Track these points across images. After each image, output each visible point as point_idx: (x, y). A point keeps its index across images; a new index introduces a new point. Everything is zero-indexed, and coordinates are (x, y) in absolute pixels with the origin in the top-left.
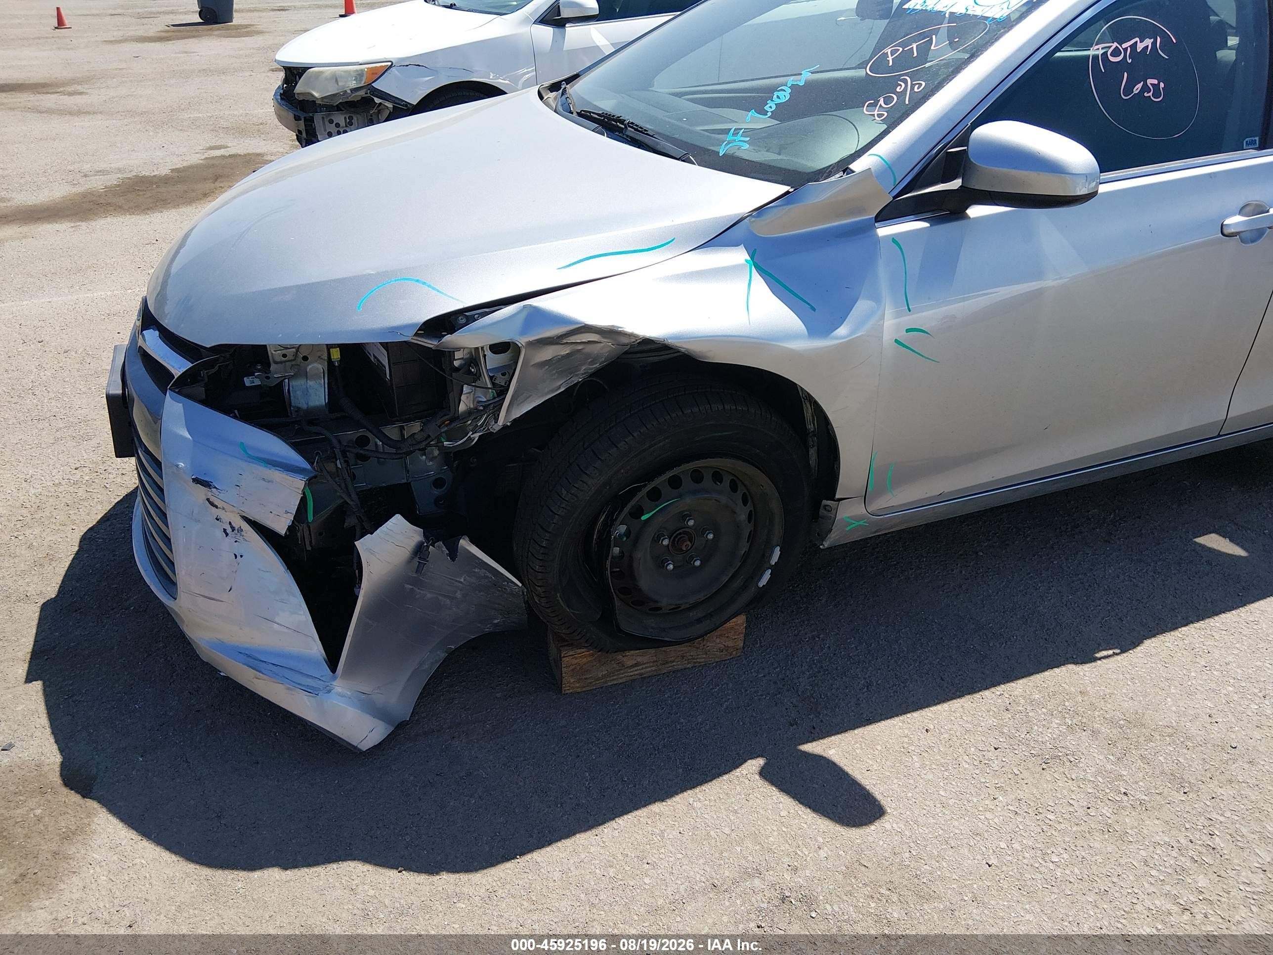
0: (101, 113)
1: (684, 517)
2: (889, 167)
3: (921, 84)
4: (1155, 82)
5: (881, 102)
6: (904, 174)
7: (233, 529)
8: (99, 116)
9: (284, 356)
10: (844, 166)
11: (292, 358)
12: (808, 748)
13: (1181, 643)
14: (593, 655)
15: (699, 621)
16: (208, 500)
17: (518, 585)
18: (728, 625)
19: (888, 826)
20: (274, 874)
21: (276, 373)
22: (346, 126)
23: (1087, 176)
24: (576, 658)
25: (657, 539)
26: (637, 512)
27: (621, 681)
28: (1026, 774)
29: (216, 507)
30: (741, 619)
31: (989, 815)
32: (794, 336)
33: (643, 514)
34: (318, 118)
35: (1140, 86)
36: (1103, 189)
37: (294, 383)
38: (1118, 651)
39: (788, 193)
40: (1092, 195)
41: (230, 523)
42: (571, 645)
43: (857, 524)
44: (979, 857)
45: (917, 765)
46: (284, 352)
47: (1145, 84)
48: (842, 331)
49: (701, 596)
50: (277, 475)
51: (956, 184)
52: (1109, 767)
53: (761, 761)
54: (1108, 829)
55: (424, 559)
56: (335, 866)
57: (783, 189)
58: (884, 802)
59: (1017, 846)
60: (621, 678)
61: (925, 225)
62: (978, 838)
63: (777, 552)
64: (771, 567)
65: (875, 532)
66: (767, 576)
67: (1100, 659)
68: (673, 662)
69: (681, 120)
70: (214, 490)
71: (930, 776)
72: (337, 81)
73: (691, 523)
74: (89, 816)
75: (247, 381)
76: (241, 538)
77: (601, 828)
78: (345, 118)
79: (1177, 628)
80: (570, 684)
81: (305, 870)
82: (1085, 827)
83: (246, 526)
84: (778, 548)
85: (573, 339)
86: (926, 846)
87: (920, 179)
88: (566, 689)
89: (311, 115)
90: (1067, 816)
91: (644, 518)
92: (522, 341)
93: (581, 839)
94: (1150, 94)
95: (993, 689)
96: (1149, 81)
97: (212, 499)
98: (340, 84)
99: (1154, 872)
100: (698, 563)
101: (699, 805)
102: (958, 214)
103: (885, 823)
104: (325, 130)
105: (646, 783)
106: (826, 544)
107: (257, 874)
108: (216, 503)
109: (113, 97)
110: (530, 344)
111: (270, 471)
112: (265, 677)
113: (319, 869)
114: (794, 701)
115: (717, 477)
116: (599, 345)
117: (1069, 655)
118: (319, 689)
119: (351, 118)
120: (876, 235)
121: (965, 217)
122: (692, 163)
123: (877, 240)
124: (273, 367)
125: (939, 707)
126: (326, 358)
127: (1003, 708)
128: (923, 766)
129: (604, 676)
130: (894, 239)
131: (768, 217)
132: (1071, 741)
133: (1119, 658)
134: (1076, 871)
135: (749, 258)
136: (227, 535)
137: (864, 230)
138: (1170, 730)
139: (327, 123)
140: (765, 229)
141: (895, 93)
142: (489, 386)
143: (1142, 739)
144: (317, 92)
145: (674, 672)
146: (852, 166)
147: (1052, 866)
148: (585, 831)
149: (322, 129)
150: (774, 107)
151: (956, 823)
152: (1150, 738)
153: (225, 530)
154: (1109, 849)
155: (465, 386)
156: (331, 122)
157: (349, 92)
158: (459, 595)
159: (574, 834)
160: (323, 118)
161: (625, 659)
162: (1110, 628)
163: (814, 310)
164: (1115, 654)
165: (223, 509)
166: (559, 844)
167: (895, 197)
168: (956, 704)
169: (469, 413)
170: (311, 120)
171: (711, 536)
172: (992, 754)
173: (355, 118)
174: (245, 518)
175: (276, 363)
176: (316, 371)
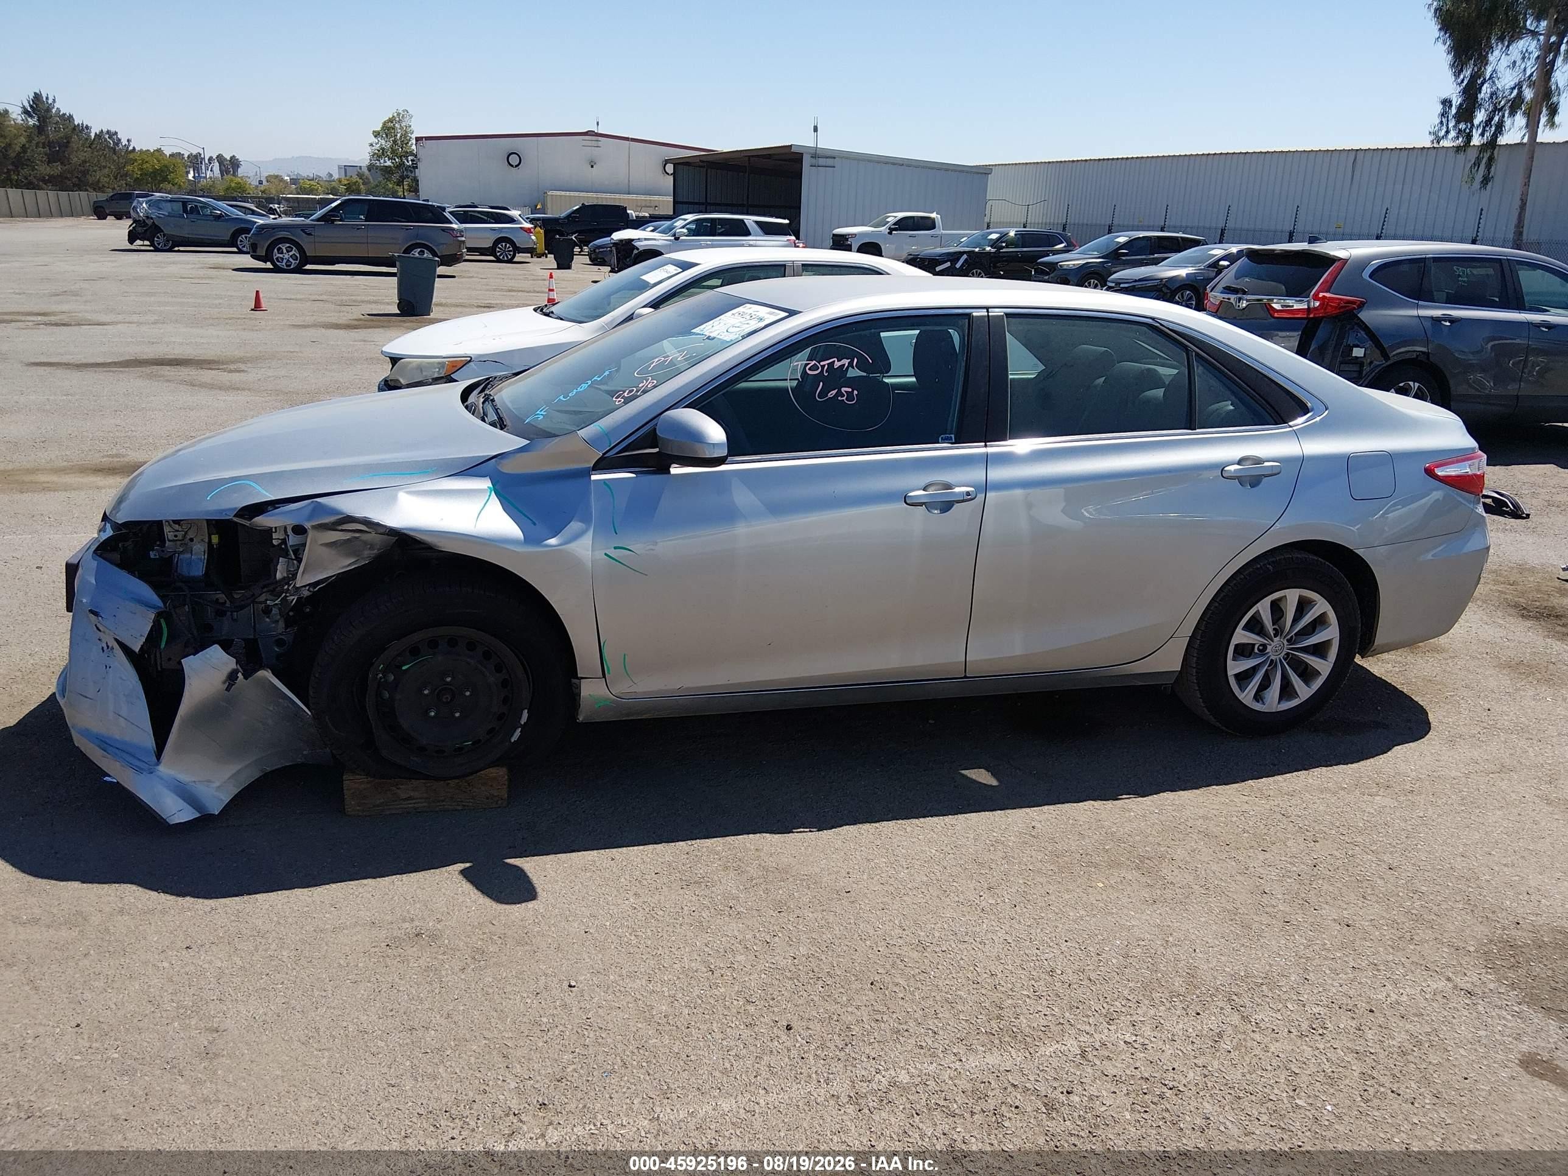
0: (249, 390)
1: (440, 672)
2: (607, 435)
3: (653, 384)
4: (850, 390)
6: (619, 440)
7: (108, 647)
8: (245, 393)
9: (176, 536)
11: (182, 538)
12: (511, 861)
14: (369, 782)
16: (96, 625)
21: (169, 548)
23: (717, 445)
24: (355, 783)
25: (418, 687)
26: (398, 663)
29: (100, 631)
30: (502, 769)
32: (513, 541)
33: (402, 665)
35: (834, 392)
37: (181, 557)
38: (816, 829)
39: (529, 445)
41: (107, 643)
42: (353, 772)
43: (603, 703)
46: (176, 533)
47: (840, 390)
48: (553, 540)
50: (141, 609)
51: (656, 450)
53: (467, 865)
55: (233, 681)
57: (526, 442)
58: (540, 893)
60: (397, 809)
61: (633, 475)
63: (525, 715)
64: (521, 726)
65: (628, 715)
66: (518, 733)
67: (794, 833)
70: (100, 618)
72: (421, 371)
73: (447, 679)
75: (150, 554)
76: (112, 654)
80: (351, 805)
83: (115, 646)
84: (526, 711)
88: (349, 810)
91: (404, 668)
92: (310, 524)
94: (844, 398)
96: (844, 390)
97: (98, 625)
98: (424, 373)
100: (458, 715)
102: (662, 470)
106: (579, 719)
108: (101, 628)
109: (269, 377)
110: (314, 528)
112: (109, 756)
113: (106, 886)
115: (471, 646)
116: (369, 535)
118: (146, 770)
120: (590, 479)
121: (668, 472)
123: (591, 482)
124: (167, 543)
126: (207, 541)
129: (381, 804)
130: (604, 483)
135: (491, 486)
136: (103, 651)
141: (637, 388)
142: (293, 557)
144: (403, 379)
153: (103, 648)
155: (281, 559)
161: (398, 791)
163: (535, 524)
165: (104, 632)
167: (604, 454)
169: (283, 579)
171: (468, 693)
174: (116, 640)
175: (169, 541)
176: (199, 549)
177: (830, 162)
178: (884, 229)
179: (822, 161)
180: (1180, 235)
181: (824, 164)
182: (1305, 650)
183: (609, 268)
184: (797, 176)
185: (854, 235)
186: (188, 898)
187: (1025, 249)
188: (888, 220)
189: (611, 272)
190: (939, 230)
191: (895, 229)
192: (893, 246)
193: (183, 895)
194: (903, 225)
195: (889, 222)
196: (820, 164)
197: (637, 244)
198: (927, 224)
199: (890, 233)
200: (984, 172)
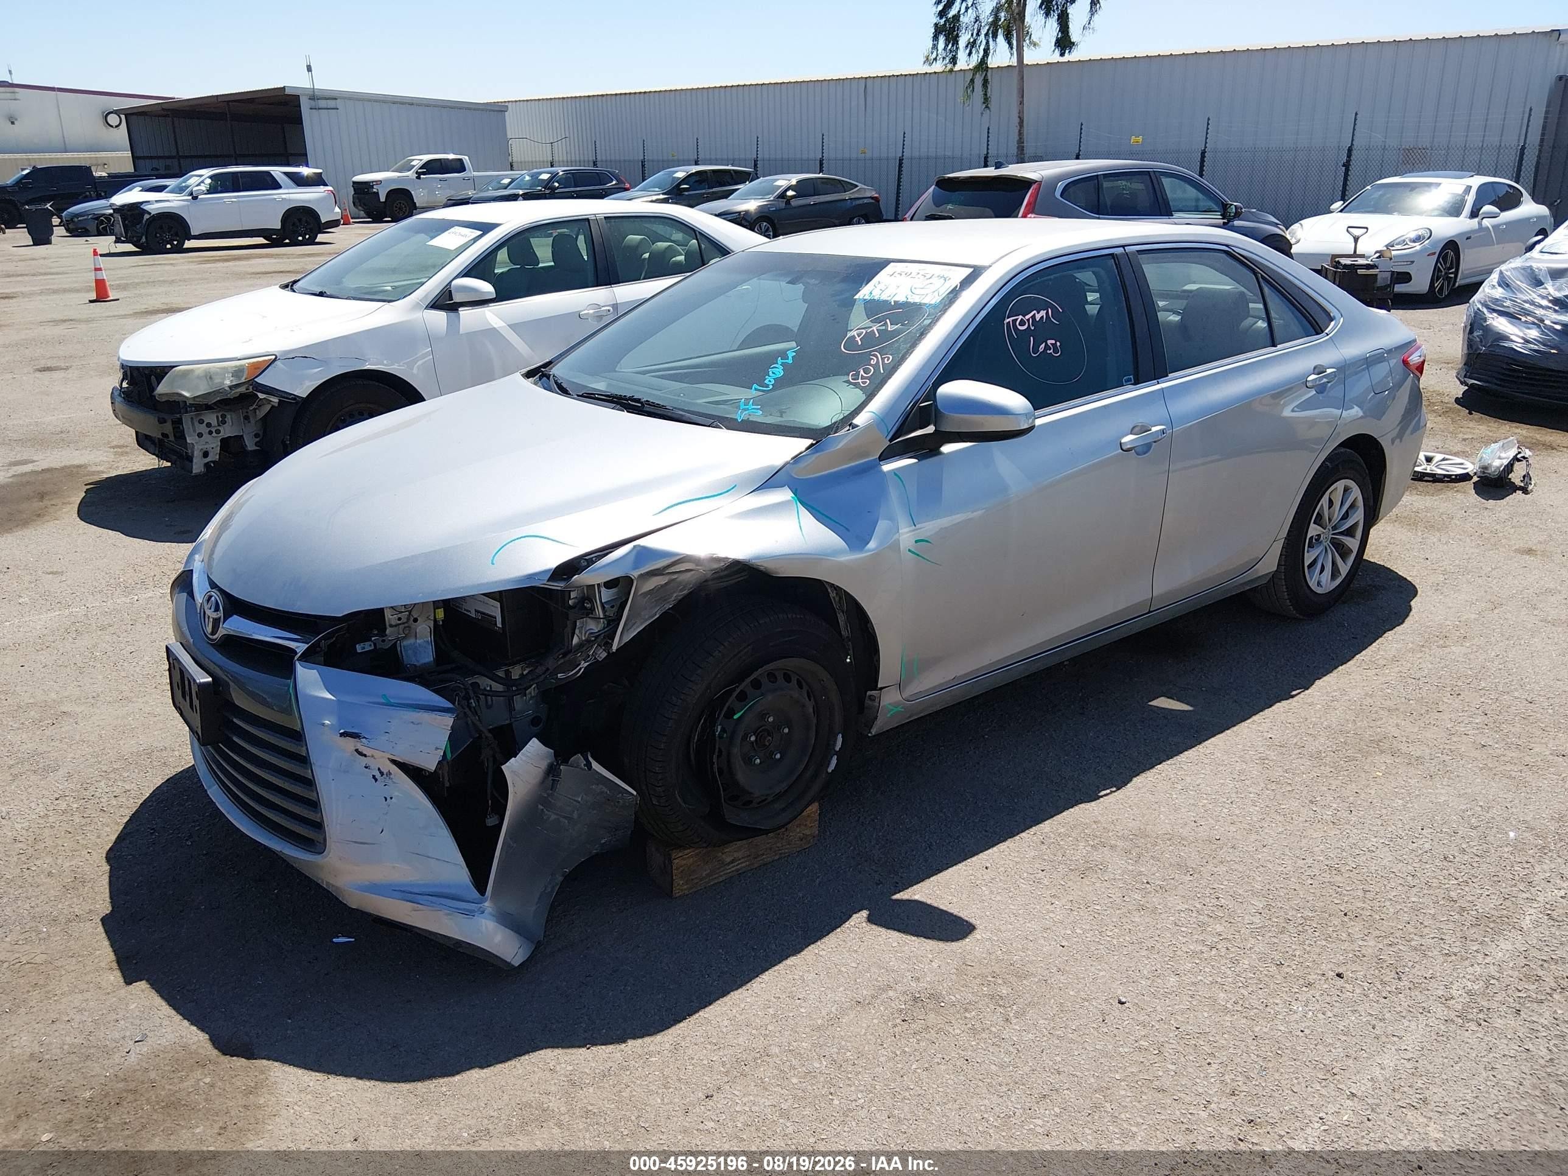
1: (763, 716)
2: (880, 420)
3: (889, 358)
4: (1053, 342)
5: (862, 372)
6: (893, 425)
7: (382, 774)
9: (400, 619)
10: (847, 421)
11: (405, 621)
12: (897, 896)
13: (1159, 777)
14: (697, 854)
15: (783, 810)
16: (357, 750)
17: (633, 795)
18: (805, 813)
19: (979, 937)
20: (475, 1074)
21: (392, 636)
22: (219, 425)
23: (1027, 415)
24: (684, 859)
25: (745, 737)
26: (731, 713)
27: (721, 879)
28: (1070, 883)
29: (365, 756)
30: (814, 807)
31: (1052, 915)
33: (735, 714)
34: (186, 419)
35: (1043, 345)
36: (1038, 422)
37: (405, 643)
38: (1114, 789)
39: (812, 445)
40: (1032, 428)
41: (379, 769)
42: (680, 847)
43: (896, 710)
44: (1053, 943)
45: (987, 892)
46: (399, 615)
47: (1046, 344)
48: (872, 545)
49: (784, 786)
50: (426, 716)
51: (931, 429)
52: (1130, 868)
53: (864, 913)
54: (1142, 908)
55: (557, 776)
56: (527, 1057)
57: (809, 442)
58: (972, 921)
59: (1079, 931)
60: (721, 876)
61: (914, 461)
62: (1049, 931)
63: (840, 739)
64: (836, 753)
65: (910, 717)
66: (834, 761)
67: (1102, 797)
68: (763, 854)
69: (679, 396)
70: (363, 740)
71: (999, 898)
72: (212, 379)
73: (771, 719)
74: (262, 1072)
75: (359, 648)
76: (390, 781)
77: (749, 985)
78: (217, 417)
79: (1153, 767)
80: (680, 886)
81: (499, 1066)
82: (1124, 910)
83: (394, 769)
84: (840, 735)
85: (672, 570)
86: (1011, 944)
87: (905, 426)
88: (677, 892)
89: (178, 416)
90: (1109, 905)
91: (736, 717)
92: (635, 574)
93: (735, 995)
94: (1051, 351)
95: (1027, 831)
96: (1049, 342)
97: (362, 749)
98: (215, 381)
99: (1183, 929)
100: (778, 756)
101: (824, 953)
102: (935, 451)
103: (977, 935)
104: (194, 431)
105: (774, 947)
106: (874, 731)
107: (457, 1078)
108: (365, 752)
110: (641, 576)
111: (420, 714)
112: (421, 907)
114: (874, 868)
115: (788, 677)
116: (692, 573)
117: (1077, 798)
118: (474, 911)
119: (223, 416)
120: (881, 471)
121: (940, 453)
122: (721, 428)
123: (884, 474)
124: (389, 631)
125: (990, 851)
126: (432, 616)
127: (1039, 843)
128: (992, 892)
129: (707, 875)
130: (895, 472)
131: (802, 465)
132: (1097, 856)
133: (1116, 794)
134: (1127, 938)
135: (793, 496)
136: (376, 780)
137: (871, 468)
138: (1168, 836)
139: (196, 423)
140: (802, 473)
141: (871, 365)
142: (603, 618)
143: (1149, 845)
144: (188, 392)
145: (764, 865)
146: (856, 421)
147: (1108, 939)
148: (737, 989)
149: (191, 430)
150: (773, 382)
151: (1029, 925)
152: (1156, 844)
153: (374, 777)
154: (1147, 921)
155: (579, 621)
156: (201, 422)
157: (227, 389)
158: (575, 815)
159: (729, 993)
160: (192, 418)
161: (724, 856)
162: (1103, 775)
163: (848, 530)
164: (1112, 792)
165: (372, 756)
166: (718, 1002)
167: (891, 441)
168: (1002, 846)
169: (581, 645)
170: (179, 421)
171: (786, 730)
172: (1041, 875)
173: (229, 416)
174: (394, 762)
175: (391, 626)
176: (424, 631)
177: (331, 104)
178: (411, 174)
179: (322, 103)
180: (730, 167)
181: (325, 106)
182: (1341, 533)
183: (113, 238)
184: (297, 120)
185: (379, 182)
186: (630, 1042)
187: (578, 189)
188: (413, 163)
189: (116, 242)
190: (470, 173)
191: (424, 173)
192: (425, 191)
193: (622, 1040)
194: (431, 167)
195: (414, 166)
196: (320, 106)
197: (147, 207)
198: (458, 167)
199: (418, 178)
200: (498, 110)
